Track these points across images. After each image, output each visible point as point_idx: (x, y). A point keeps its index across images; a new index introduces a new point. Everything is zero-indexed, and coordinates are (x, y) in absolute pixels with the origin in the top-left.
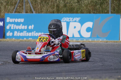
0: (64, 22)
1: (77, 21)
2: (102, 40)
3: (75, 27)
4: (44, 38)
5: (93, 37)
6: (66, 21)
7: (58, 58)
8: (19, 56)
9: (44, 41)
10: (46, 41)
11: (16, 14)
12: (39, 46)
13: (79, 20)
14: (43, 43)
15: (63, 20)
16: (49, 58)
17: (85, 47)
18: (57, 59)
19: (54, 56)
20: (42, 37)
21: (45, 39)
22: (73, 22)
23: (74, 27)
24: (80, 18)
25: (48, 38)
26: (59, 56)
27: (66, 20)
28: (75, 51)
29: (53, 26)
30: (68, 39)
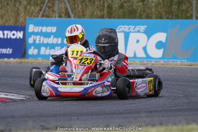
0: (120, 32)
1: (141, 31)
2: (181, 62)
3: (138, 41)
4: (88, 59)
5: (166, 57)
6: (123, 31)
7: (110, 91)
8: (46, 87)
9: (88, 63)
10: (91, 65)
11: (44, 19)
12: (79, 71)
13: (144, 29)
14: (85, 68)
15: (119, 29)
16: (94, 91)
17: (153, 73)
18: (108, 93)
19: (103, 88)
20: (85, 58)
21: (88, 61)
22: (135, 32)
23: (136, 41)
24: (146, 26)
25: (94, 58)
26: (111, 88)
27: (123, 29)
28: (136, 80)
29: (103, 39)
30: (126, 61)
